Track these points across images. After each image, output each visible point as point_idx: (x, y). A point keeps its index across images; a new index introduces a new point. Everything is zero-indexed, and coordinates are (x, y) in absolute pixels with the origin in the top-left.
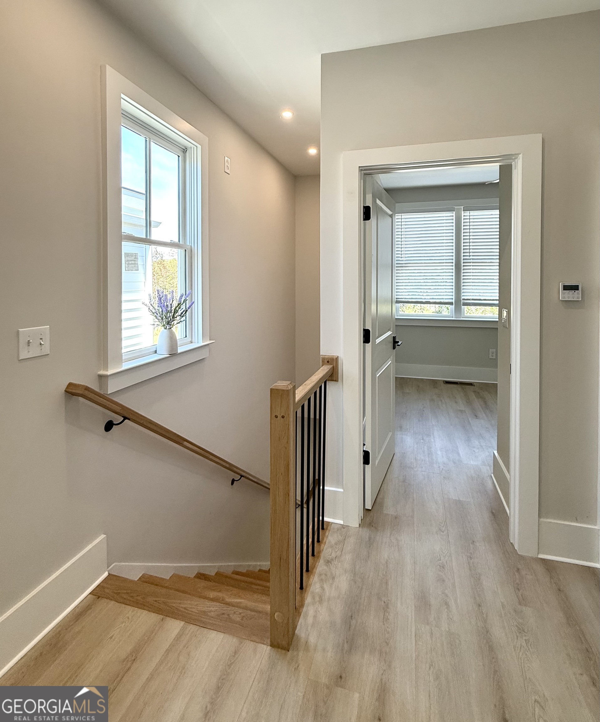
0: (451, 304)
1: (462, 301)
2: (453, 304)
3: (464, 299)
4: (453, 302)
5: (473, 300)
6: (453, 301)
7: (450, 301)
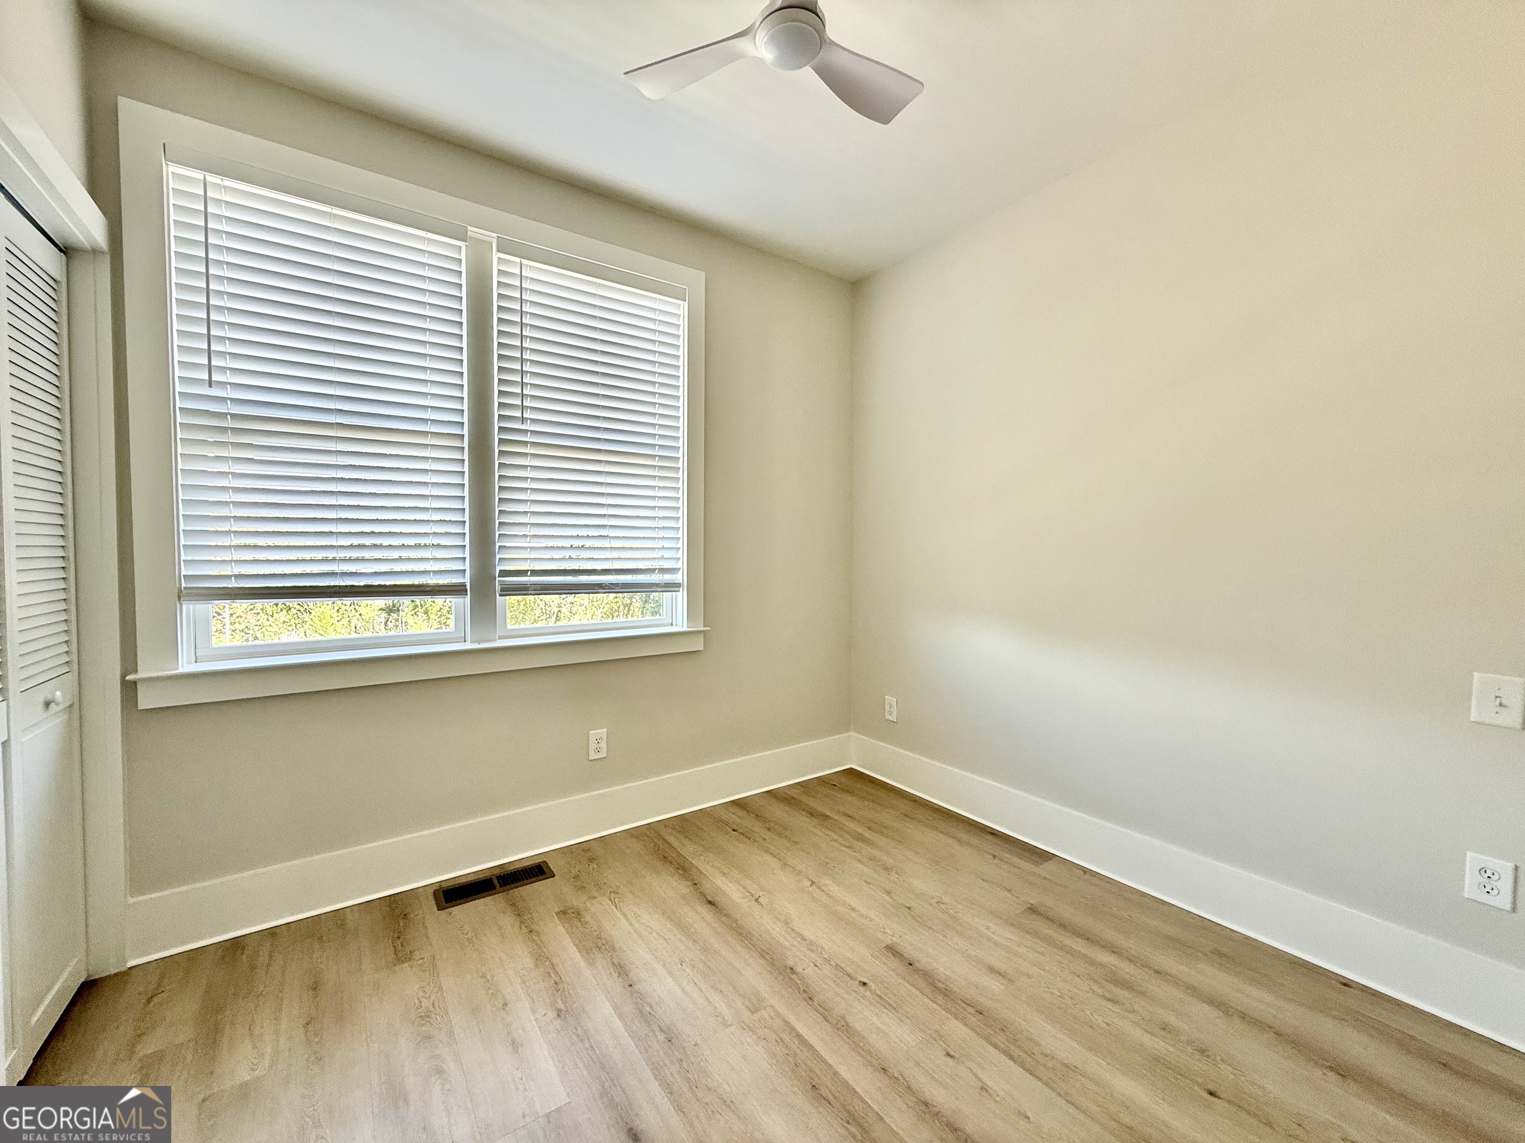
0: (457, 590)
1: (498, 579)
2: (466, 591)
3: (504, 573)
4: (464, 585)
5: (535, 573)
6: (467, 580)
7: (456, 580)
